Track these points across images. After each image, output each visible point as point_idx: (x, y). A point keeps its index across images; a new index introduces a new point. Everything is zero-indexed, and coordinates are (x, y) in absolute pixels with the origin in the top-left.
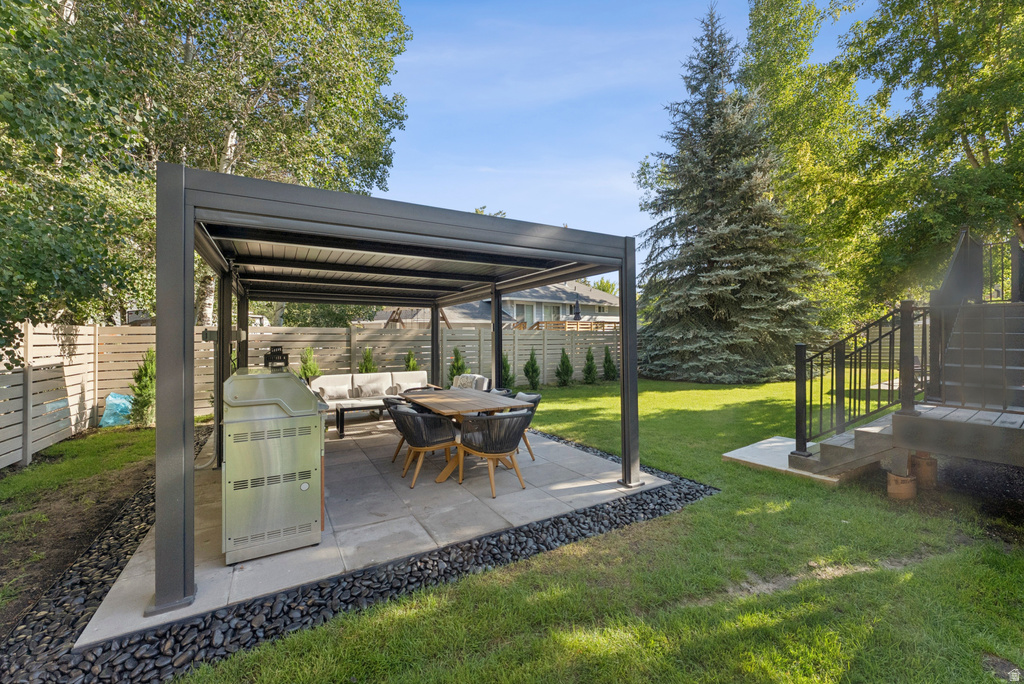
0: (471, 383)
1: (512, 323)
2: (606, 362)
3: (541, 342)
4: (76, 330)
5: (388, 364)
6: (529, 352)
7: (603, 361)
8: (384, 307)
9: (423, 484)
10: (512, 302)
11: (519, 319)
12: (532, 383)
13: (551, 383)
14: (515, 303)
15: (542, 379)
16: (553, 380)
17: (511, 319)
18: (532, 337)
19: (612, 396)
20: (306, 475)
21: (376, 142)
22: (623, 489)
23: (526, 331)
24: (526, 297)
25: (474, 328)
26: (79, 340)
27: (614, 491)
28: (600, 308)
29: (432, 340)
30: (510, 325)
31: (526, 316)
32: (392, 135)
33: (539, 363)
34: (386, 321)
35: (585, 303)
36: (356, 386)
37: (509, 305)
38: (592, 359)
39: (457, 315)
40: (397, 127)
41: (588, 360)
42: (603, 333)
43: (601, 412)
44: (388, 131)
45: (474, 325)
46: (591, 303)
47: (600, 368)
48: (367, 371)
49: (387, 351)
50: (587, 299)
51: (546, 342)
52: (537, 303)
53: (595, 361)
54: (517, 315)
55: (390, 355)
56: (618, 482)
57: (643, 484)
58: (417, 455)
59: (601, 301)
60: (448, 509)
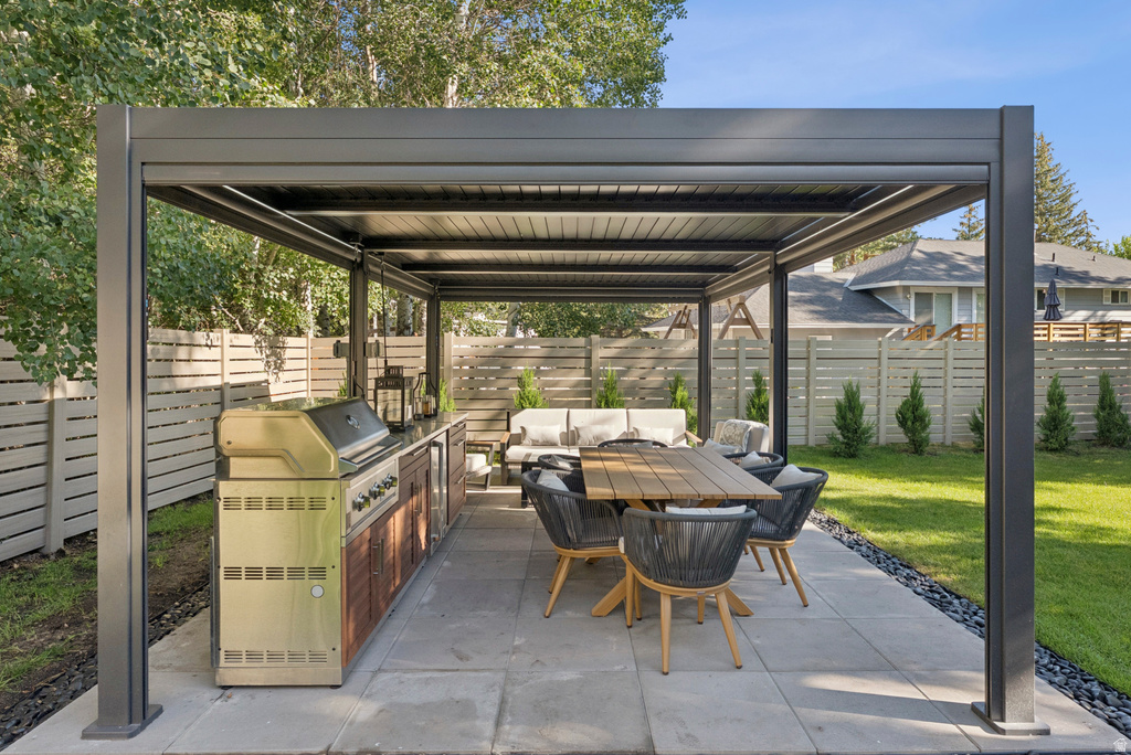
0: (741, 435)
1: (906, 327)
2: (1102, 408)
3: (941, 364)
4: (284, 343)
5: (649, 394)
6: (909, 382)
7: (1095, 404)
8: (664, 306)
9: (569, 613)
10: (906, 289)
11: (922, 320)
12: (913, 442)
13: (961, 444)
14: (912, 292)
15: (935, 433)
16: (966, 438)
17: (905, 320)
18: (921, 354)
19: (1100, 483)
20: (319, 572)
21: (638, 47)
22: (976, 731)
23: (933, 343)
24: (937, 279)
25: (830, 338)
26: (288, 353)
27: (951, 728)
28: (1115, 294)
29: (700, 358)
30: (901, 331)
31: (936, 315)
32: (667, 31)
33: (931, 404)
34: (667, 328)
35: (1077, 285)
36: (572, 428)
37: (901, 295)
38: (1062, 398)
39: (804, 315)
40: (674, 16)
41: (1051, 401)
42: (1118, 345)
43: (1056, 518)
44: (661, 27)
45: (830, 331)
46: (1092, 285)
47: (1083, 418)
48: (608, 406)
49: (649, 374)
50: (1084, 277)
51: (951, 362)
52: (961, 289)
53: (1067, 404)
54: (917, 314)
55: (655, 380)
56: (974, 708)
57: (1046, 732)
58: (559, 559)
59: (1120, 281)
60: (568, 675)
